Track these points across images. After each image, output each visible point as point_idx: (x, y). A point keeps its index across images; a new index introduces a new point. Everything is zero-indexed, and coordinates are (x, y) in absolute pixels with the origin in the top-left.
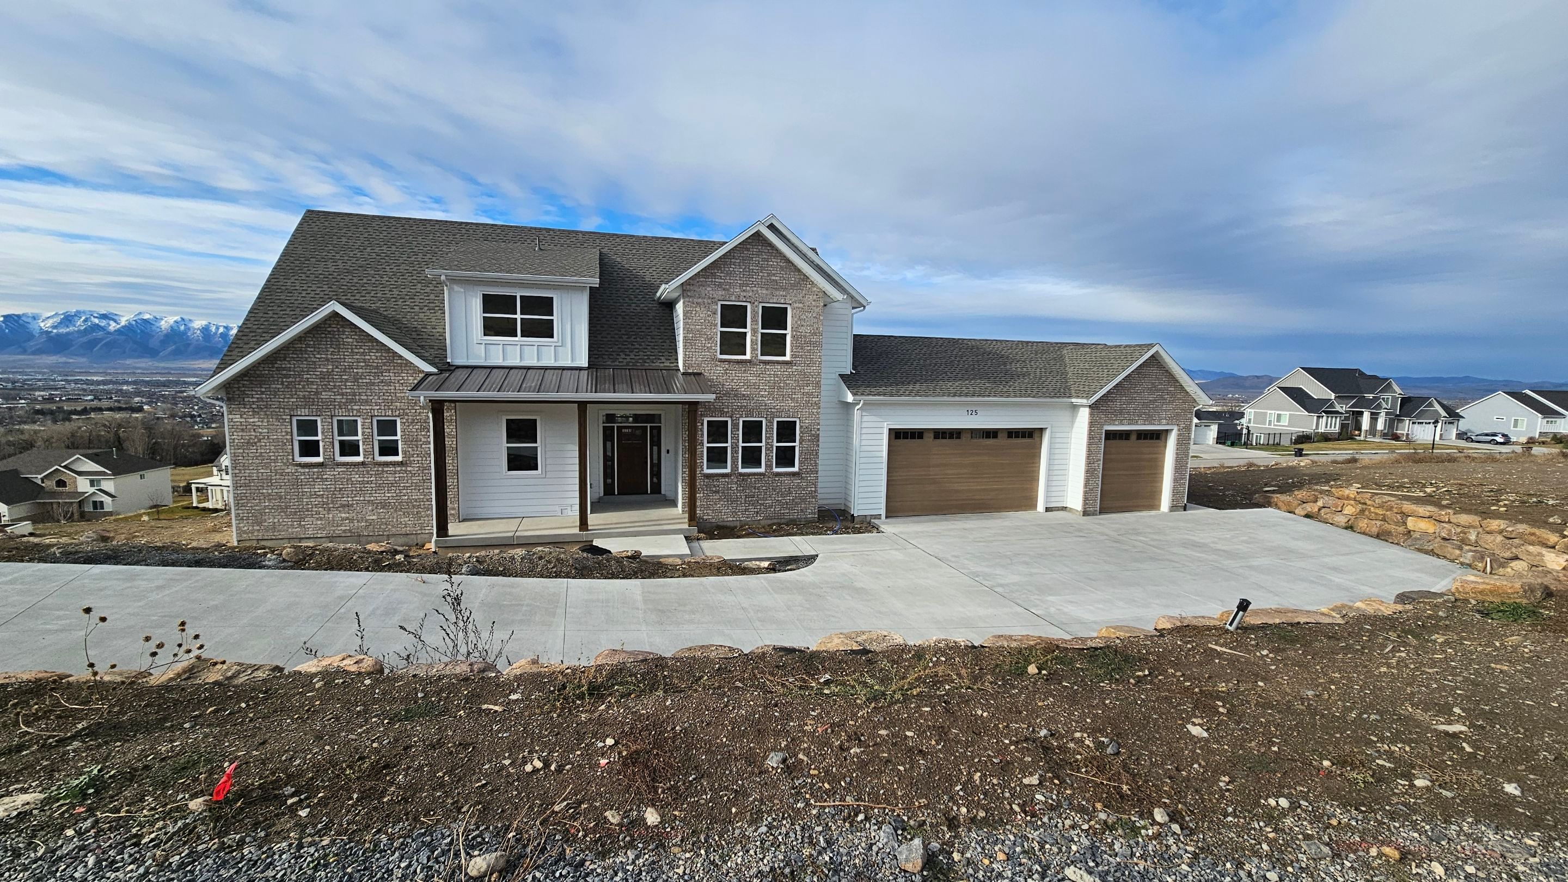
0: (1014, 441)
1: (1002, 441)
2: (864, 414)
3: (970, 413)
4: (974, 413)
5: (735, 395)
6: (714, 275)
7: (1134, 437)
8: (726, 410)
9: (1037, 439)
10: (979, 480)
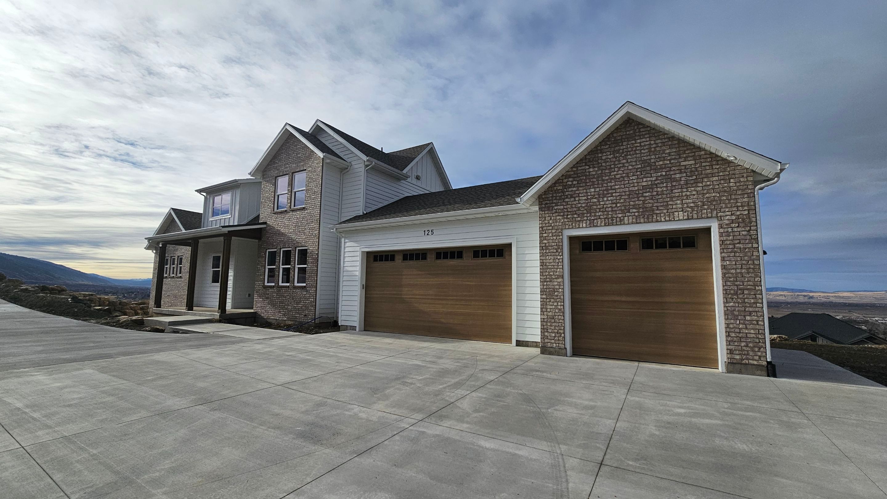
0: (481, 261)
1: (468, 261)
2: (346, 241)
3: (427, 233)
4: (430, 233)
5: (279, 234)
6: (275, 163)
7: (634, 246)
8: (274, 244)
9: (507, 257)
10: (444, 302)
